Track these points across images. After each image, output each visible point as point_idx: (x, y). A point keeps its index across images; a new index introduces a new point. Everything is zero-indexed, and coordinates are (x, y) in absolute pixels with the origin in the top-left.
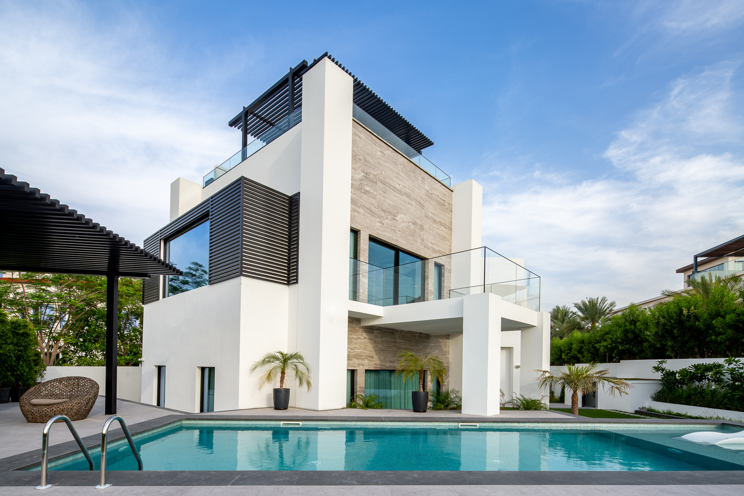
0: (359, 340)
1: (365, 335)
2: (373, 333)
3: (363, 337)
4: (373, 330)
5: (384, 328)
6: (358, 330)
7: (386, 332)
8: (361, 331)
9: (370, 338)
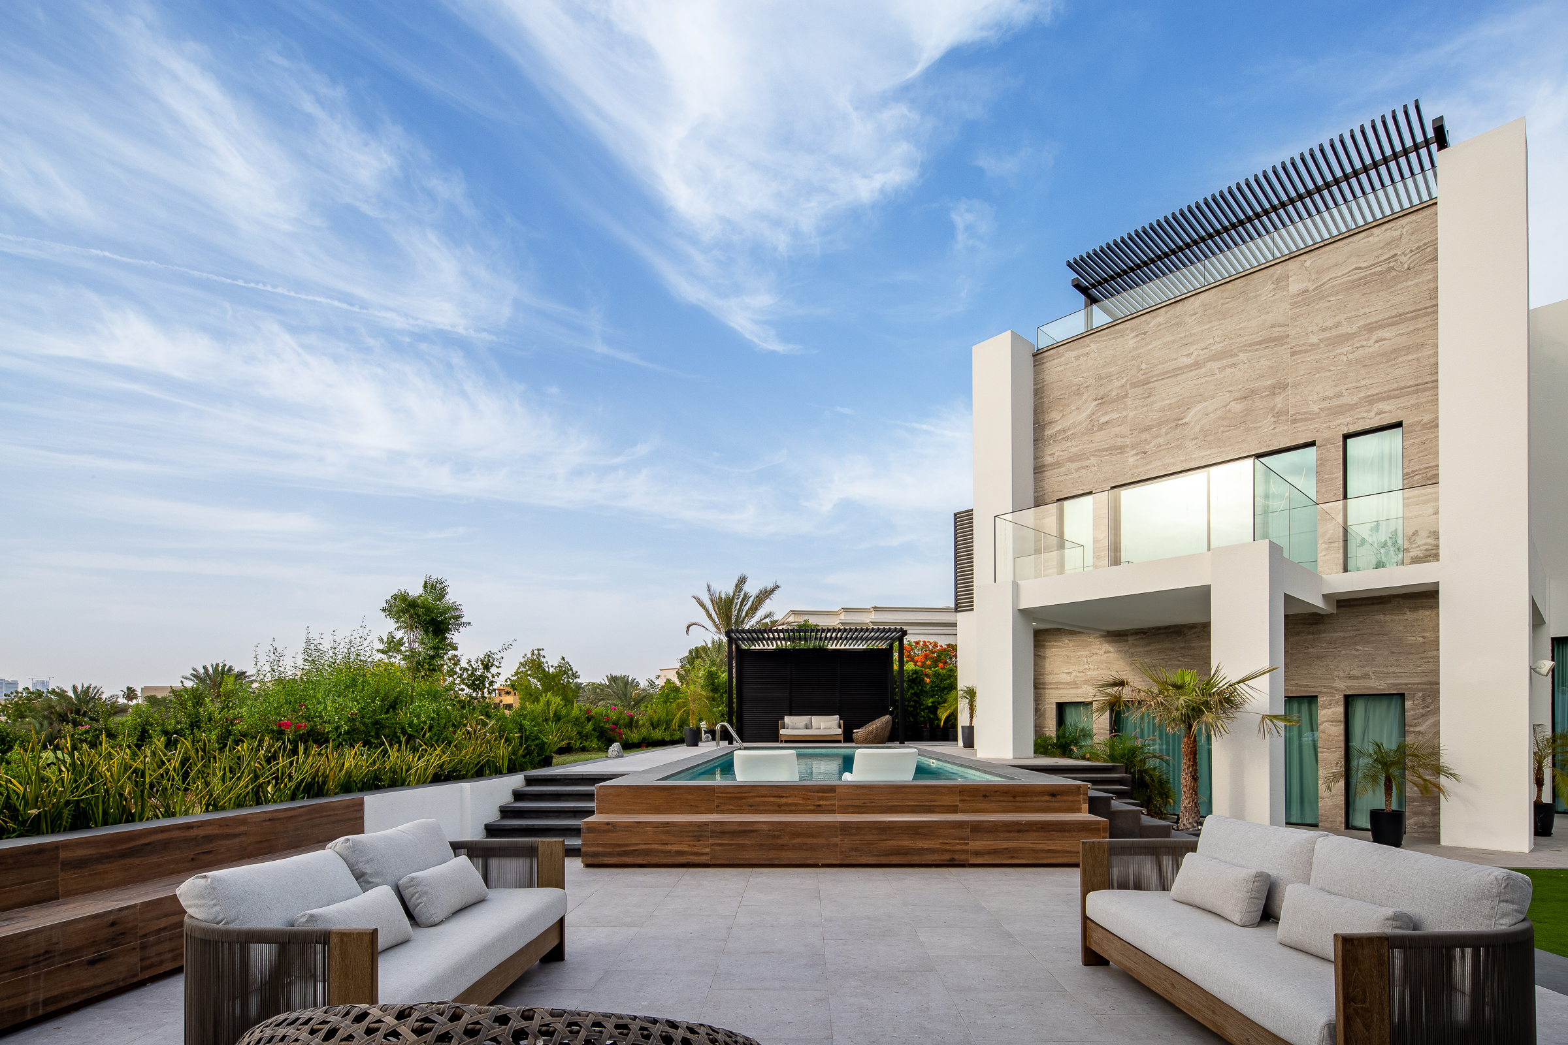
0: (1095, 657)
1: (1107, 647)
2: (1127, 641)
3: (1102, 652)
4: (1127, 635)
5: (1153, 628)
6: (1092, 642)
7: (1159, 634)
8: (1098, 643)
9: (1120, 650)
